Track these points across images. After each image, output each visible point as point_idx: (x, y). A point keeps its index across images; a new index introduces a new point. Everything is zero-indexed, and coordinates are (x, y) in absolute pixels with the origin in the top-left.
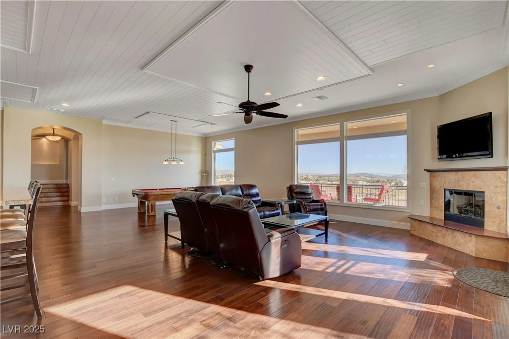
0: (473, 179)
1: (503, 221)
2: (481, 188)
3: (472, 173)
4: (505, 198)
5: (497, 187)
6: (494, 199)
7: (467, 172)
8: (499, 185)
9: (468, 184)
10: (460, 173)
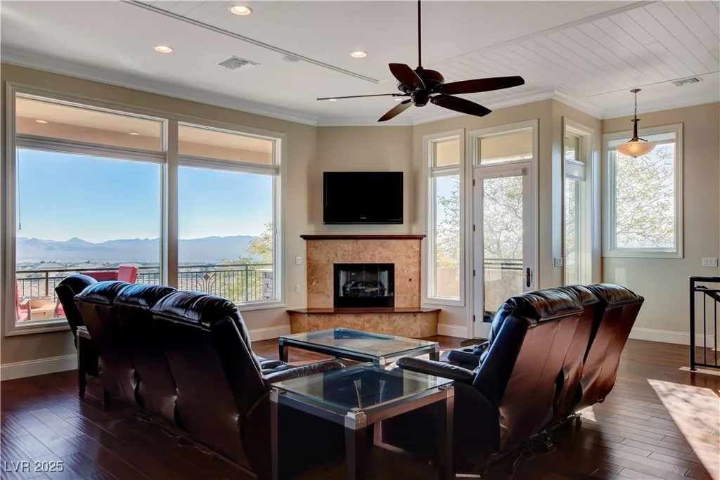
0: (380, 249)
1: (415, 295)
2: (390, 260)
3: (378, 241)
4: (417, 269)
5: (410, 258)
6: (405, 271)
7: (372, 241)
8: (411, 255)
9: (373, 255)
10: (360, 242)
